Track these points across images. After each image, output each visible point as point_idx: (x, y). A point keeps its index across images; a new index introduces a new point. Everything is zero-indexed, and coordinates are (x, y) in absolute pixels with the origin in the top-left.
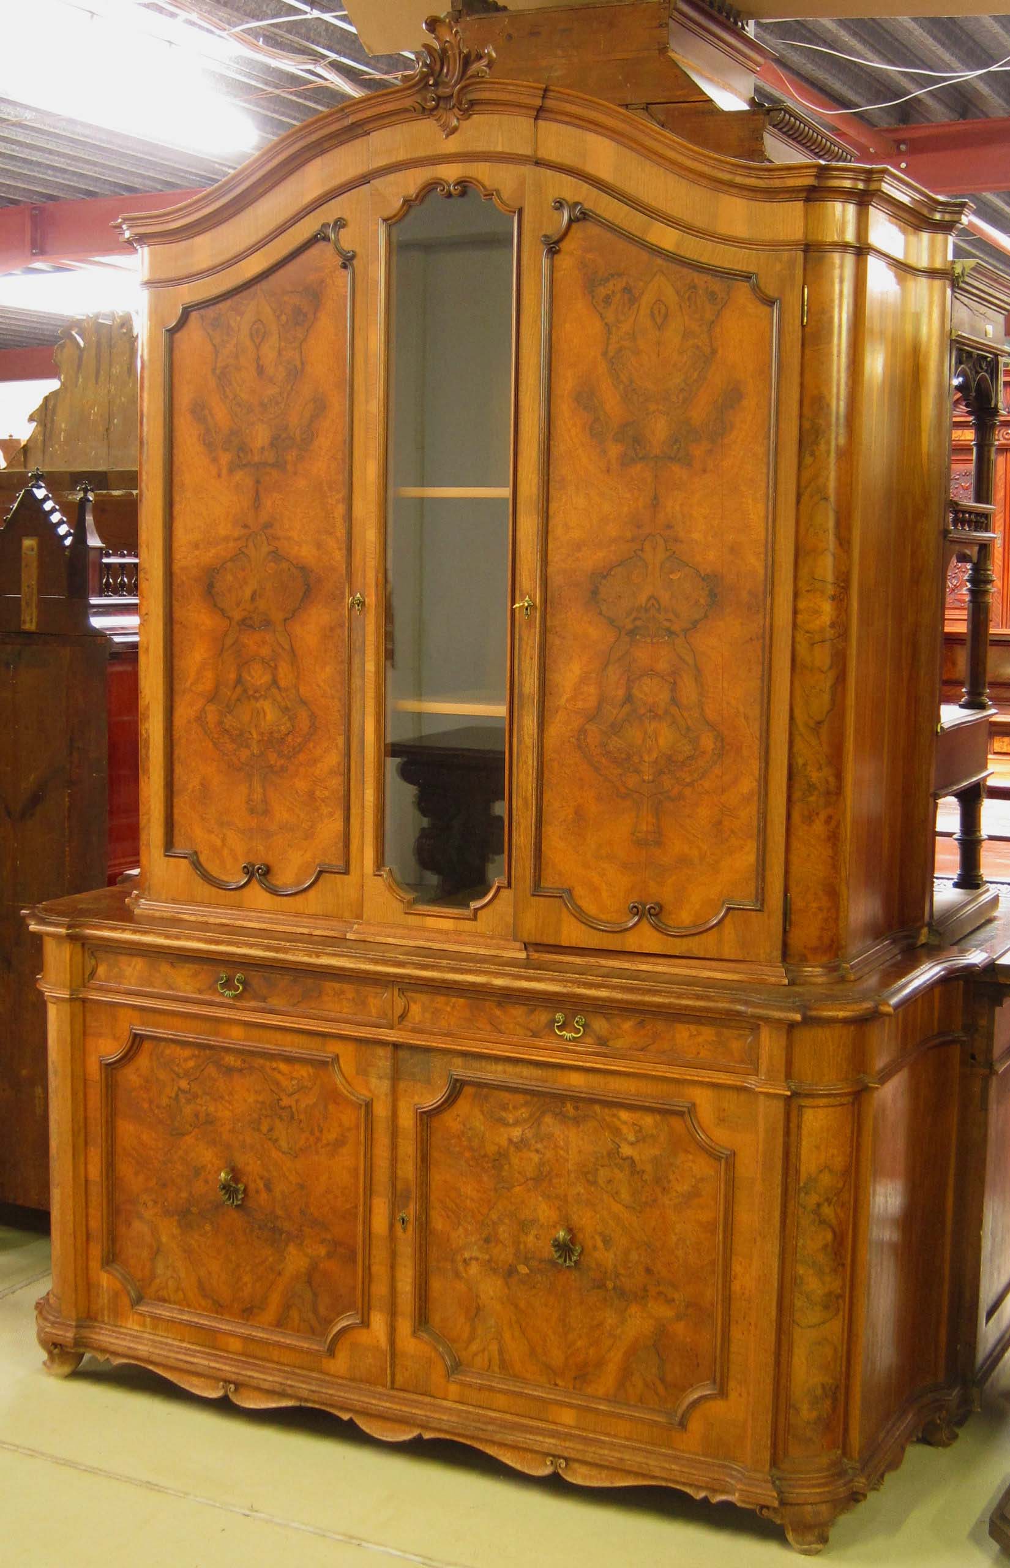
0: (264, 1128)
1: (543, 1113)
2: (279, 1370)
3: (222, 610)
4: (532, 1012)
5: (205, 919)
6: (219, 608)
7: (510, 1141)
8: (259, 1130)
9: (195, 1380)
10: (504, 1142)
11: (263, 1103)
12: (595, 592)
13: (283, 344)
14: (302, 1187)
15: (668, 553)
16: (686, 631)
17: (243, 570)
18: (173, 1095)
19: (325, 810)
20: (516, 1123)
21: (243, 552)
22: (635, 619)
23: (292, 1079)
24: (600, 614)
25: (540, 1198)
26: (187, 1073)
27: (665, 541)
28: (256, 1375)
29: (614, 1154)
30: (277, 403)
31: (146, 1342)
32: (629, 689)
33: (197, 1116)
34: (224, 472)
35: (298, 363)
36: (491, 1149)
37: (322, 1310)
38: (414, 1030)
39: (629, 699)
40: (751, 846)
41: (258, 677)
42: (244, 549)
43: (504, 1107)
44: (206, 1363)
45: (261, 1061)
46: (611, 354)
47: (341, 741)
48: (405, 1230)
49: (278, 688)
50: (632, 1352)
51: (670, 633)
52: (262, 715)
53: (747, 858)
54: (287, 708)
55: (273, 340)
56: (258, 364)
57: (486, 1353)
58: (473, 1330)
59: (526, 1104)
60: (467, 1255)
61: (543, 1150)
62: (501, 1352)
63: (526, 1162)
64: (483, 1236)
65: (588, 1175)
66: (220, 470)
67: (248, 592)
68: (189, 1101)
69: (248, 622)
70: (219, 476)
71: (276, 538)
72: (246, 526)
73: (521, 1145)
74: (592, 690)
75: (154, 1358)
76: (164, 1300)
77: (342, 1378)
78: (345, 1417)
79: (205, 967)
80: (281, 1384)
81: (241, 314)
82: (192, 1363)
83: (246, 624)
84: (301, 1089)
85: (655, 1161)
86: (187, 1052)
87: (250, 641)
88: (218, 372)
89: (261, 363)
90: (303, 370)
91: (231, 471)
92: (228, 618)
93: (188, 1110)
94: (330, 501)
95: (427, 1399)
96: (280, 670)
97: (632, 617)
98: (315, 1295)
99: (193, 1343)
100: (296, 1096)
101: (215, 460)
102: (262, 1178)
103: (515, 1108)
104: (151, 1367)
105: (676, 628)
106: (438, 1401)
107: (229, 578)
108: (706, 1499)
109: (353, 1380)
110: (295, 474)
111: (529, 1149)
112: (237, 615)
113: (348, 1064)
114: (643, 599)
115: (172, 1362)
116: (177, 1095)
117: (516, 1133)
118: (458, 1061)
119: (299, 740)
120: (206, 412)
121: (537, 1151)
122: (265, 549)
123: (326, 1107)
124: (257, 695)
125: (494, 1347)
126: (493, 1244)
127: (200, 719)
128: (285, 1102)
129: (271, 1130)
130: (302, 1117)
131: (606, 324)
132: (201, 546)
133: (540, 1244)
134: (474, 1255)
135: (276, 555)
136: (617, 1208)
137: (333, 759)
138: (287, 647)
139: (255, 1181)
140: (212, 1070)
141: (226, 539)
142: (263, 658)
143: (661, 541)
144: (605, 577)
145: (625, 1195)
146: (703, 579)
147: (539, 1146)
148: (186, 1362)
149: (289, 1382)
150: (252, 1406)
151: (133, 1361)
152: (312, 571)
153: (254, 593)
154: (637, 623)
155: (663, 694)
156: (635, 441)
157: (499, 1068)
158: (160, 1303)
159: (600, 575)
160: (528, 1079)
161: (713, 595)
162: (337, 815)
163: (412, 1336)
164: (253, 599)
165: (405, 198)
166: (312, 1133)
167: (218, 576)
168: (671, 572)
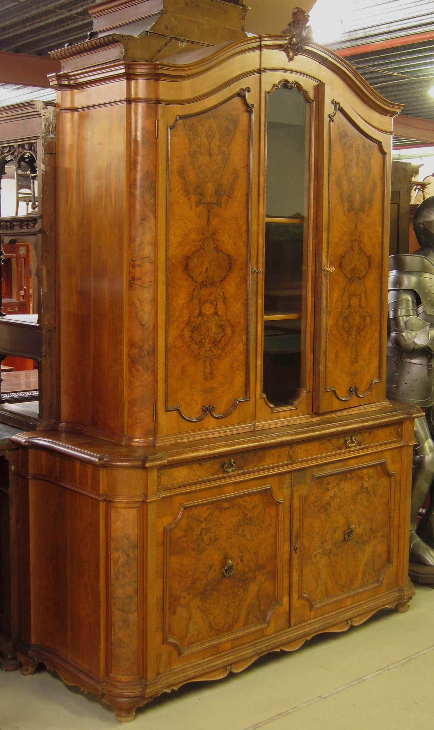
0: (240, 532)
1: (341, 480)
2: (250, 646)
3: (192, 278)
4: (339, 440)
5: (192, 439)
6: (191, 277)
7: (331, 497)
8: (238, 534)
9: (214, 674)
10: (328, 498)
11: (239, 520)
12: (341, 263)
13: (221, 144)
14: (255, 553)
15: (359, 248)
16: (363, 278)
17: (202, 256)
19: (237, 372)
20: (333, 488)
21: (202, 248)
22: (352, 274)
23: (251, 503)
24: (342, 272)
25: (339, 516)
26: (205, 519)
27: (359, 242)
28: (244, 653)
29: (362, 487)
30: (218, 173)
31: (189, 669)
32: (349, 302)
33: (210, 539)
34: (194, 206)
35: (227, 154)
36: (324, 502)
37: (262, 608)
38: (303, 461)
39: (349, 306)
40: (377, 358)
41: (208, 309)
42: (202, 246)
43: (328, 484)
44: (222, 661)
45: (238, 500)
46: (346, 166)
47: (244, 337)
48: (296, 553)
49: (218, 316)
50: (366, 565)
51: (360, 279)
52: (210, 329)
53: (376, 362)
54: (222, 325)
55: (217, 141)
56: (209, 151)
57: (321, 592)
58: (317, 585)
59: (336, 479)
60: (315, 553)
61: (341, 496)
62: (326, 588)
63: (335, 503)
64: (321, 542)
65: (354, 500)
66: (191, 205)
67: (204, 268)
69: (204, 283)
70: (191, 208)
71: (217, 240)
72: (203, 234)
74: (339, 304)
75: (198, 674)
76: (193, 643)
77: (273, 634)
78: (278, 650)
79: (216, 461)
80: (254, 651)
81: (203, 126)
82: (215, 665)
83: (203, 284)
84: (255, 507)
85: (373, 485)
86: (206, 508)
87: (205, 292)
88: (191, 153)
89: (211, 152)
90: (229, 158)
91: (197, 206)
92: (195, 281)
93: (206, 538)
94: (240, 223)
95: (306, 623)
96: (219, 306)
97: (350, 273)
98: (260, 602)
99: (209, 657)
100: (253, 511)
101: (189, 199)
102: (239, 557)
103: (332, 482)
104: (193, 681)
105: (361, 276)
106: (309, 622)
107: (195, 260)
109: (277, 632)
110: (226, 209)
111: (336, 498)
112: (200, 280)
114: (353, 265)
115: (206, 671)
116: (201, 532)
117: (332, 493)
118: (315, 470)
119: (227, 340)
120: (185, 174)
121: (339, 497)
122: (212, 246)
123: (265, 511)
124: (208, 320)
125: (324, 588)
126: (324, 543)
127: (181, 336)
128: (250, 514)
129: (243, 531)
130: (255, 520)
131: (344, 155)
132: (182, 244)
133: (338, 536)
134: (318, 552)
135: (217, 249)
136: (362, 509)
137: (241, 347)
138: (222, 295)
139: (237, 560)
140: (217, 513)
141: (194, 241)
142: (211, 301)
143: (357, 242)
145: (365, 503)
146: (367, 258)
147: (339, 495)
148: (212, 666)
149: (258, 648)
150: (242, 669)
151: (184, 683)
152: (232, 257)
153: (207, 268)
154: (352, 275)
155: (358, 303)
156: (351, 203)
157: (329, 467)
158: (191, 646)
159: (342, 257)
160: (340, 468)
161: (369, 263)
162: (243, 374)
163: (298, 599)
164: (206, 271)
165: (274, 85)
166: (259, 525)
167: (190, 260)
168: (360, 255)
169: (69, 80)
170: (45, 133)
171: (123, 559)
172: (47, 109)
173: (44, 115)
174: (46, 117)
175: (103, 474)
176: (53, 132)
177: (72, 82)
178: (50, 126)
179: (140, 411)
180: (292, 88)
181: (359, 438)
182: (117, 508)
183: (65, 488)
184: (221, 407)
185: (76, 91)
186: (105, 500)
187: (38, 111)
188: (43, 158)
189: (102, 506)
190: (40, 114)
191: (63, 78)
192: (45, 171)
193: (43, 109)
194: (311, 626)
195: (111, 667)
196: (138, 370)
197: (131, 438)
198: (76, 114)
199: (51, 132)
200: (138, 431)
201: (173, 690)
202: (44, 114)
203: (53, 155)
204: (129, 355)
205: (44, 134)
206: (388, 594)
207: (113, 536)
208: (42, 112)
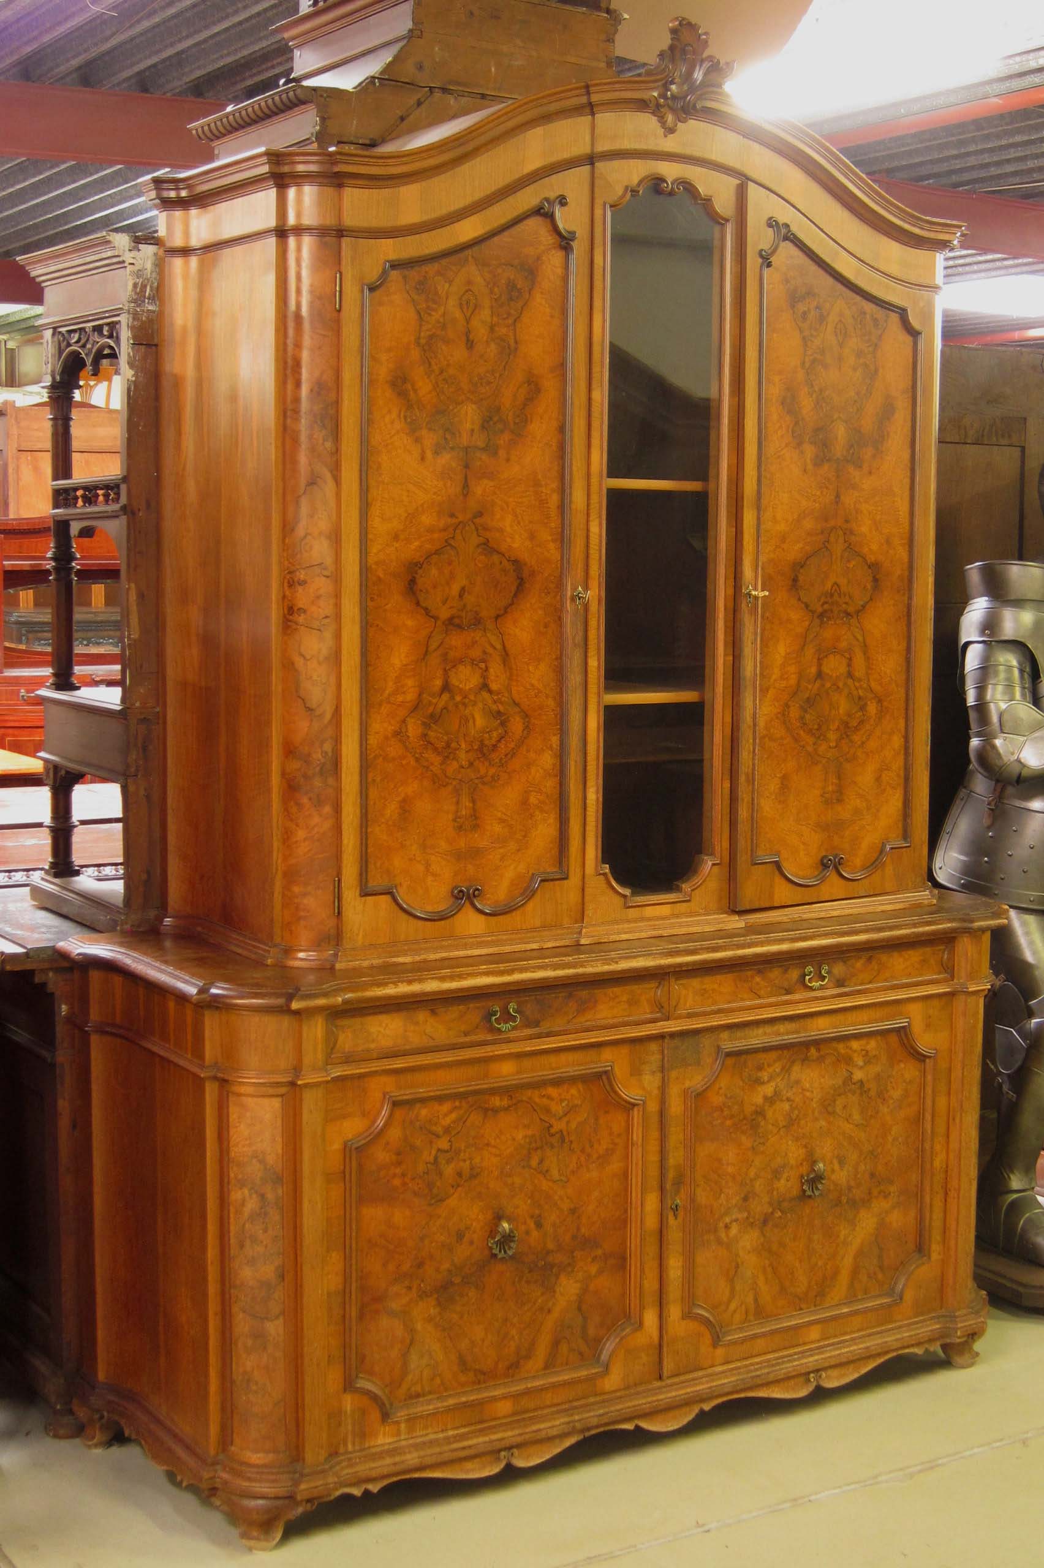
0: (534, 1162)
1: (793, 1062)
2: (559, 1412)
3: (426, 609)
4: (786, 971)
5: (423, 957)
6: (422, 607)
7: (766, 1098)
8: (530, 1167)
9: (469, 1465)
10: (759, 1100)
11: (533, 1136)
12: (795, 580)
13: (495, 319)
14: (573, 1211)
15: (846, 545)
16: (858, 612)
17: (450, 564)
18: (432, 1159)
19: (539, 816)
20: (771, 1079)
21: (450, 545)
22: (826, 603)
23: (562, 1101)
24: (799, 599)
25: (790, 1142)
26: (447, 1130)
27: (845, 534)
28: (542, 1426)
29: (848, 1080)
30: (489, 383)
32: (820, 665)
33: (460, 1174)
34: (429, 454)
35: (512, 342)
36: (749, 1109)
37: (591, 1332)
38: (690, 1016)
39: (820, 675)
41: (466, 678)
42: (452, 542)
43: (760, 1068)
44: (487, 1439)
45: (529, 1093)
46: (807, 365)
47: (555, 740)
48: (676, 1216)
49: (490, 691)
50: (860, 1254)
51: (848, 614)
52: (471, 721)
53: (895, 802)
54: (499, 712)
55: (485, 314)
56: (468, 337)
57: (743, 1307)
58: (732, 1290)
59: (779, 1059)
60: (727, 1220)
61: (792, 1098)
62: (756, 1300)
63: (778, 1112)
64: (742, 1196)
65: (827, 1107)
66: (423, 452)
67: (455, 589)
68: (451, 1160)
69: (456, 621)
70: (423, 459)
71: (486, 529)
72: (452, 515)
73: (770, 1100)
74: (792, 669)
75: (429, 1461)
76: (418, 1396)
77: (620, 1390)
78: (630, 1427)
79: (471, 1005)
80: (569, 1423)
81: (451, 282)
82: (470, 1447)
83: (453, 624)
84: (571, 1110)
85: (878, 1077)
86: (450, 1106)
87: (456, 640)
88: (423, 341)
89: (471, 337)
90: (516, 349)
91: (436, 453)
92: (434, 617)
93: (449, 1170)
94: (544, 489)
95: (700, 1373)
96: (491, 670)
97: (822, 601)
98: (585, 1319)
99: (457, 1428)
100: (565, 1119)
101: (417, 440)
102: (532, 1217)
103: (769, 1066)
104: (416, 1475)
105: (851, 609)
106: (710, 1371)
107: (434, 572)
109: (628, 1387)
110: (508, 460)
111: (782, 1100)
112: (444, 614)
113: (621, 1070)
114: (829, 585)
115: (447, 1456)
116: (436, 1158)
117: (769, 1090)
118: (725, 1035)
119: (512, 745)
120: (409, 386)
121: (788, 1100)
122: (475, 540)
123: (597, 1119)
124: (467, 701)
125: (750, 1299)
126: (751, 1200)
127: (399, 734)
128: (558, 1126)
129: (541, 1161)
130: (573, 1138)
131: (804, 338)
132: (402, 537)
133: (788, 1185)
134: (734, 1217)
135: (488, 548)
136: (847, 1127)
137: (548, 760)
138: (499, 646)
139: (525, 1223)
140: (475, 1118)
141: (431, 530)
142: (473, 660)
143: (841, 533)
144: (802, 567)
145: (857, 1117)
146: (869, 567)
147: (789, 1094)
148: (464, 1448)
149: (577, 1418)
150: (538, 1461)
151: (395, 1479)
152: (525, 564)
153: (463, 589)
154: (826, 607)
155: (843, 669)
156: (824, 444)
157: (760, 1031)
158: (415, 1401)
159: (799, 566)
160: (786, 1034)
161: (876, 580)
162: (552, 819)
163: (683, 1319)
164: (461, 596)
165: (627, 188)
166: (583, 1151)
167: (420, 572)
168: (849, 561)
169: (177, 189)
170: (135, 301)
171: (252, 1205)
172: (139, 250)
173: (133, 264)
174: (135, 268)
175: (211, 1023)
176: (152, 299)
177: (184, 193)
178: (145, 286)
179: (305, 895)
180: (671, 194)
181: (839, 969)
182: (239, 1095)
183: (153, 1054)
184: (499, 891)
185: (194, 212)
186: (215, 1078)
187: (118, 256)
188: (129, 354)
189: (211, 1091)
190: (123, 262)
191: (165, 186)
192: (135, 382)
193: (130, 250)
194: (713, 1381)
195: (232, 1432)
196: (299, 805)
197: (288, 951)
198: (194, 261)
199: (149, 299)
200: (305, 936)
201: (367, 1493)
202: (132, 261)
203: (154, 347)
204: (283, 774)
205: (133, 305)
206: (917, 1323)
207: (232, 1154)
208: (128, 257)
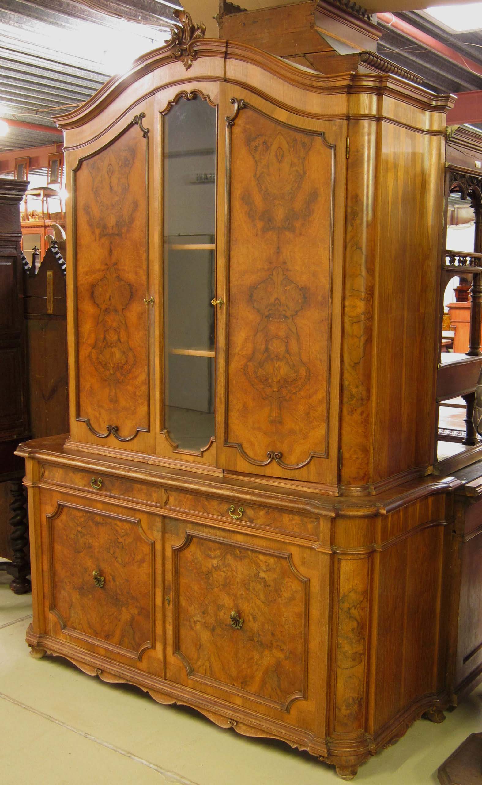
0: (112, 552)
1: (227, 553)
2: (119, 666)
4: (221, 504)
6: (96, 304)
7: (213, 566)
8: (109, 553)
9: (86, 666)
10: (210, 566)
11: (111, 540)
12: (251, 296)
13: (120, 176)
14: (127, 580)
15: (284, 277)
16: (292, 316)
17: (105, 285)
18: (75, 533)
19: (140, 401)
20: (215, 558)
21: (105, 277)
22: (269, 310)
23: (123, 529)
24: (254, 307)
25: (225, 595)
26: (81, 524)
27: (283, 270)
28: (109, 667)
29: (257, 576)
30: (118, 205)
31: (67, 647)
32: (267, 345)
33: (85, 544)
34: (97, 238)
35: (127, 185)
36: (204, 569)
37: (137, 639)
38: (171, 510)
39: (267, 350)
40: (323, 425)
41: (112, 337)
42: (106, 275)
43: (210, 549)
44: (89, 659)
45: (110, 520)
46: (258, 176)
47: (146, 368)
48: (169, 605)
49: (121, 342)
50: (266, 673)
51: (286, 317)
52: (114, 355)
53: (322, 431)
54: (124, 352)
55: (116, 174)
56: (110, 186)
57: (204, 666)
58: (199, 655)
59: (219, 549)
60: (195, 619)
61: (226, 571)
62: (210, 666)
63: (219, 577)
64: (202, 611)
65: (245, 584)
66: (95, 237)
67: (107, 297)
68: (82, 537)
69: (108, 310)
70: (95, 240)
71: (119, 270)
72: (106, 264)
73: (217, 568)
74: (250, 345)
76: (74, 628)
77: (144, 672)
78: (145, 690)
80: (119, 672)
81: (103, 162)
82: (84, 659)
84: (126, 534)
85: (274, 580)
86: (81, 514)
87: (109, 319)
88: (94, 190)
90: (129, 188)
91: (100, 238)
92: (100, 308)
93: (81, 541)
96: (121, 333)
97: (268, 309)
98: (134, 632)
99: (85, 649)
100: (124, 538)
101: (93, 233)
102: (111, 575)
103: (214, 550)
104: (68, 659)
105: (288, 314)
106: (184, 688)
107: (100, 289)
108: (297, 748)
109: (149, 673)
110: (126, 239)
111: (220, 571)
112: (103, 307)
113: (144, 524)
114: (272, 299)
116: (77, 534)
117: (215, 562)
118: (190, 526)
119: (129, 367)
120: (90, 210)
121: (224, 572)
122: (114, 276)
123: (136, 544)
124: (112, 345)
125: (207, 664)
126: (206, 615)
127: (90, 356)
128: (120, 540)
129: (114, 553)
130: (127, 548)
131: (256, 161)
132: (89, 274)
133: (226, 617)
134: (198, 619)
135: (119, 278)
136: (259, 602)
138: (124, 322)
139: (108, 576)
140: (90, 523)
141: (99, 270)
142: (114, 328)
143: (281, 271)
144: (255, 289)
145: (262, 596)
146: (300, 290)
147: (225, 569)
148: (82, 658)
150: (108, 681)
151: (61, 655)
152: (133, 286)
153: (110, 296)
154: (271, 312)
155: (281, 348)
157: (205, 530)
159: (253, 288)
160: (219, 536)
161: (305, 297)
164: (110, 299)
166: (131, 555)
167: (95, 288)
168: (286, 286)
181: (250, 512)
184: (126, 432)
194: (182, 692)
